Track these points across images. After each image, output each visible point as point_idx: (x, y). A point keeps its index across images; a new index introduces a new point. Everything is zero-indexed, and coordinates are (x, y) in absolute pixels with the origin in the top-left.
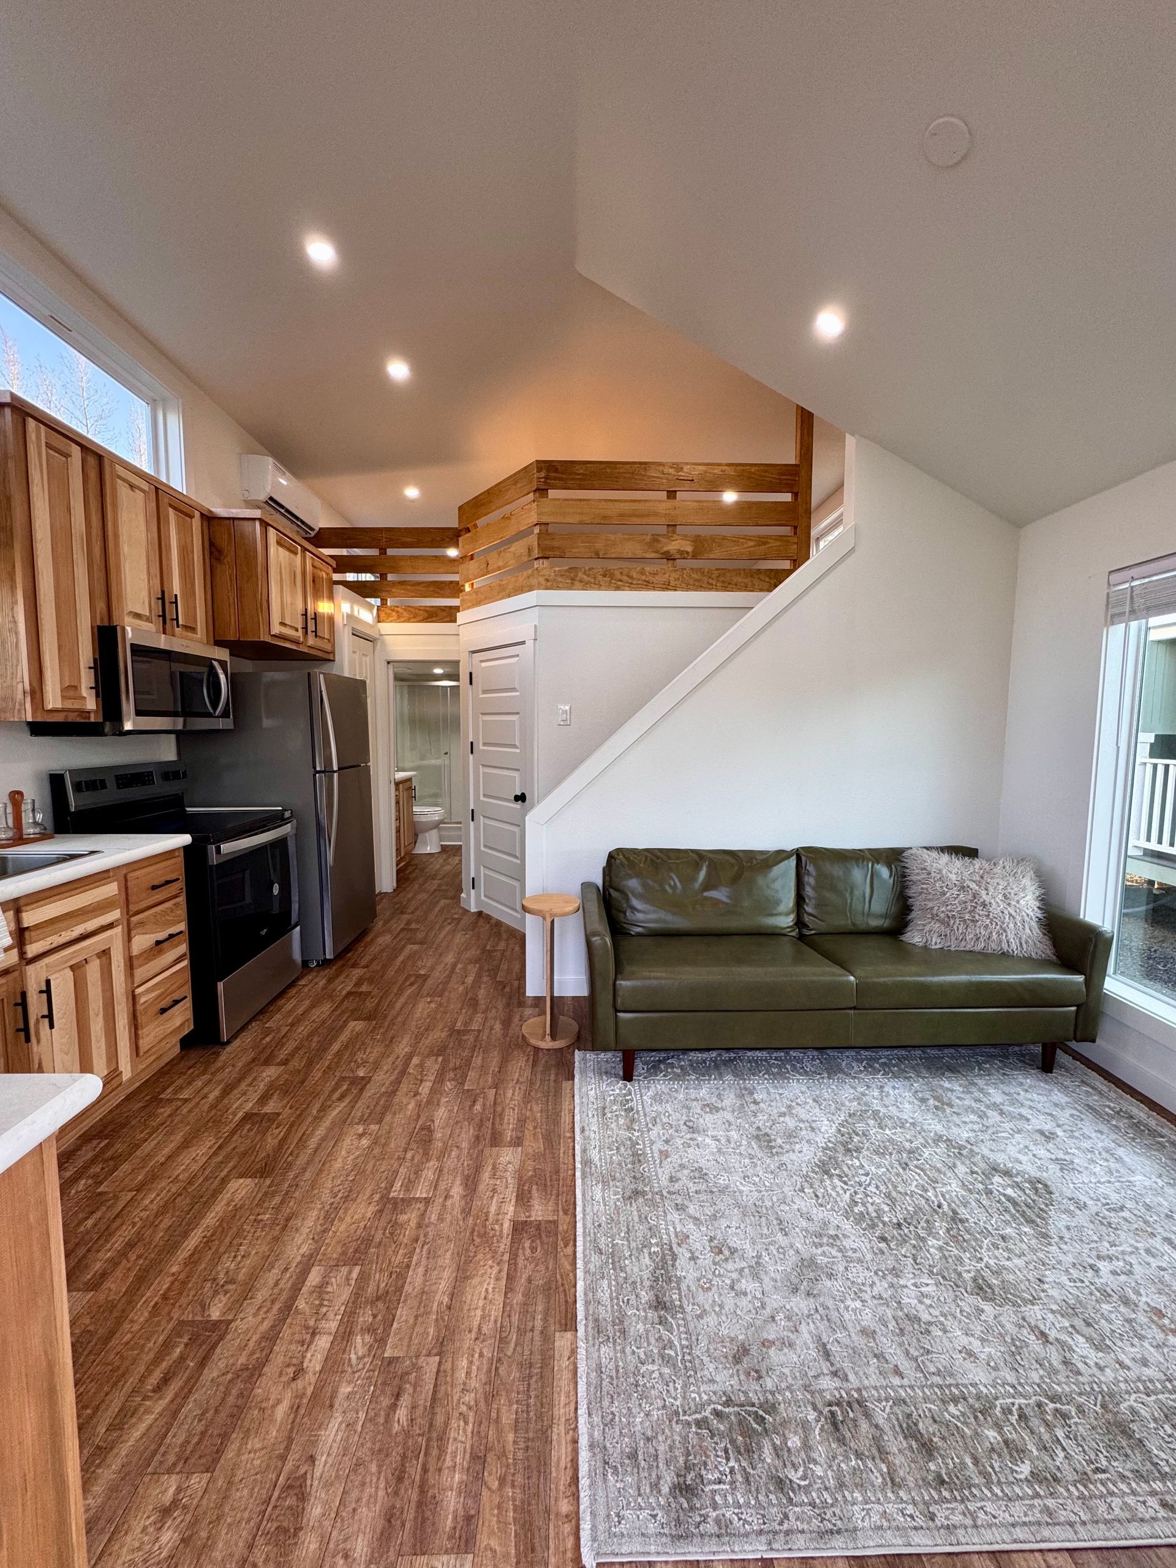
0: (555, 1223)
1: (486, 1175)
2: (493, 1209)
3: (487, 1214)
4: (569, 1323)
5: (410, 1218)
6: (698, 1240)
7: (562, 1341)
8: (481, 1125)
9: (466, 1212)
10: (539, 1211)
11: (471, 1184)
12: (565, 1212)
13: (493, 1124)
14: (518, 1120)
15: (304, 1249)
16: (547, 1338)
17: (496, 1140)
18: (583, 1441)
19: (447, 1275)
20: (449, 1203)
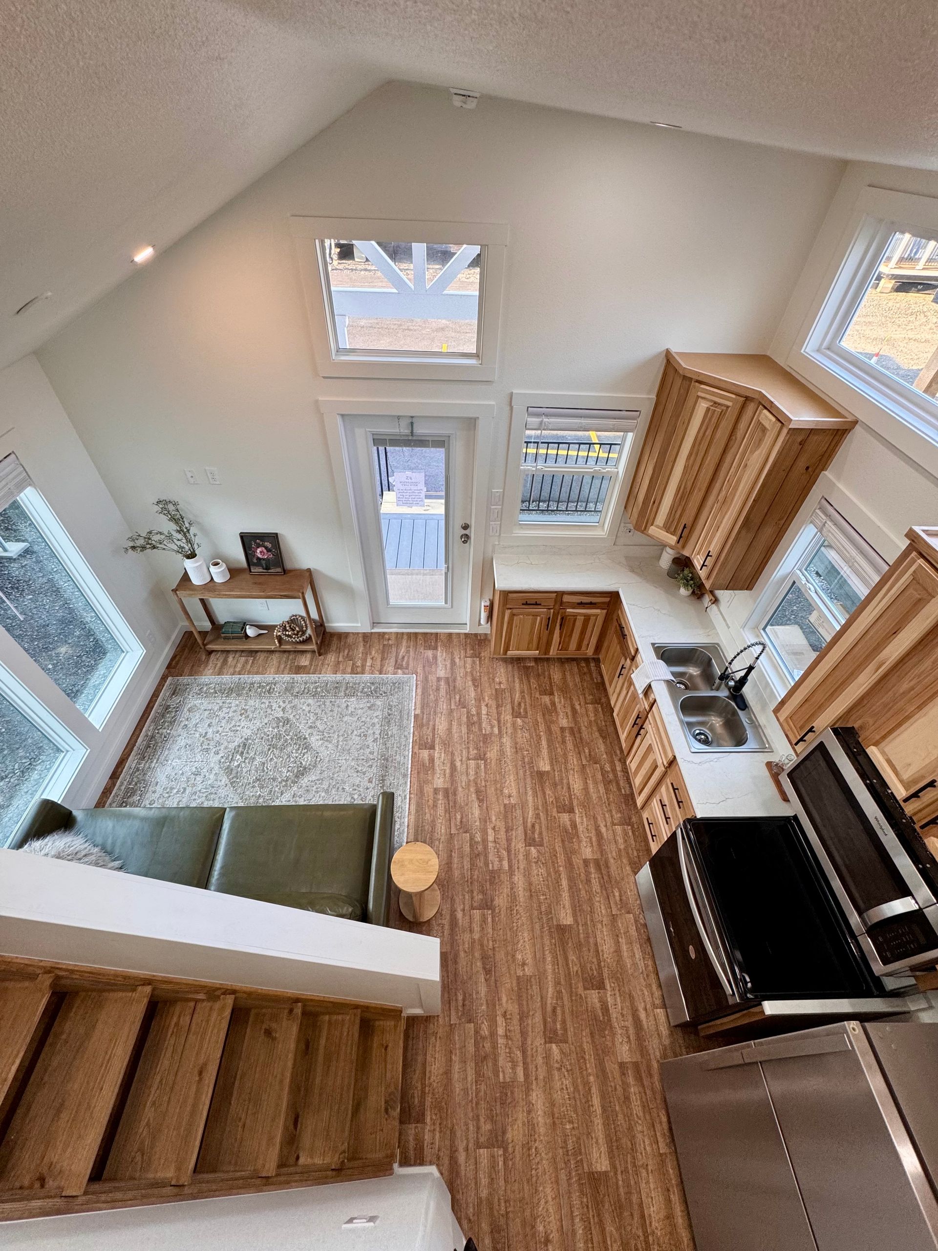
0: (420, 749)
1: (448, 771)
2: (443, 755)
3: (445, 753)
4: (416, 716)
5: (473, 752)
6: (370, 739)
7: (418, 712)
8: (455, 802)
9: (452, 754)
10: (425, 754)
11: (453, 768)
12: (416, 753)
13: (449, 804)
14: (436, 806)
15: (504, 740)
16: (423, 713)
17: (446, 791)
18: (414, 691)
19: (454, 731)
20: (460, 758)
